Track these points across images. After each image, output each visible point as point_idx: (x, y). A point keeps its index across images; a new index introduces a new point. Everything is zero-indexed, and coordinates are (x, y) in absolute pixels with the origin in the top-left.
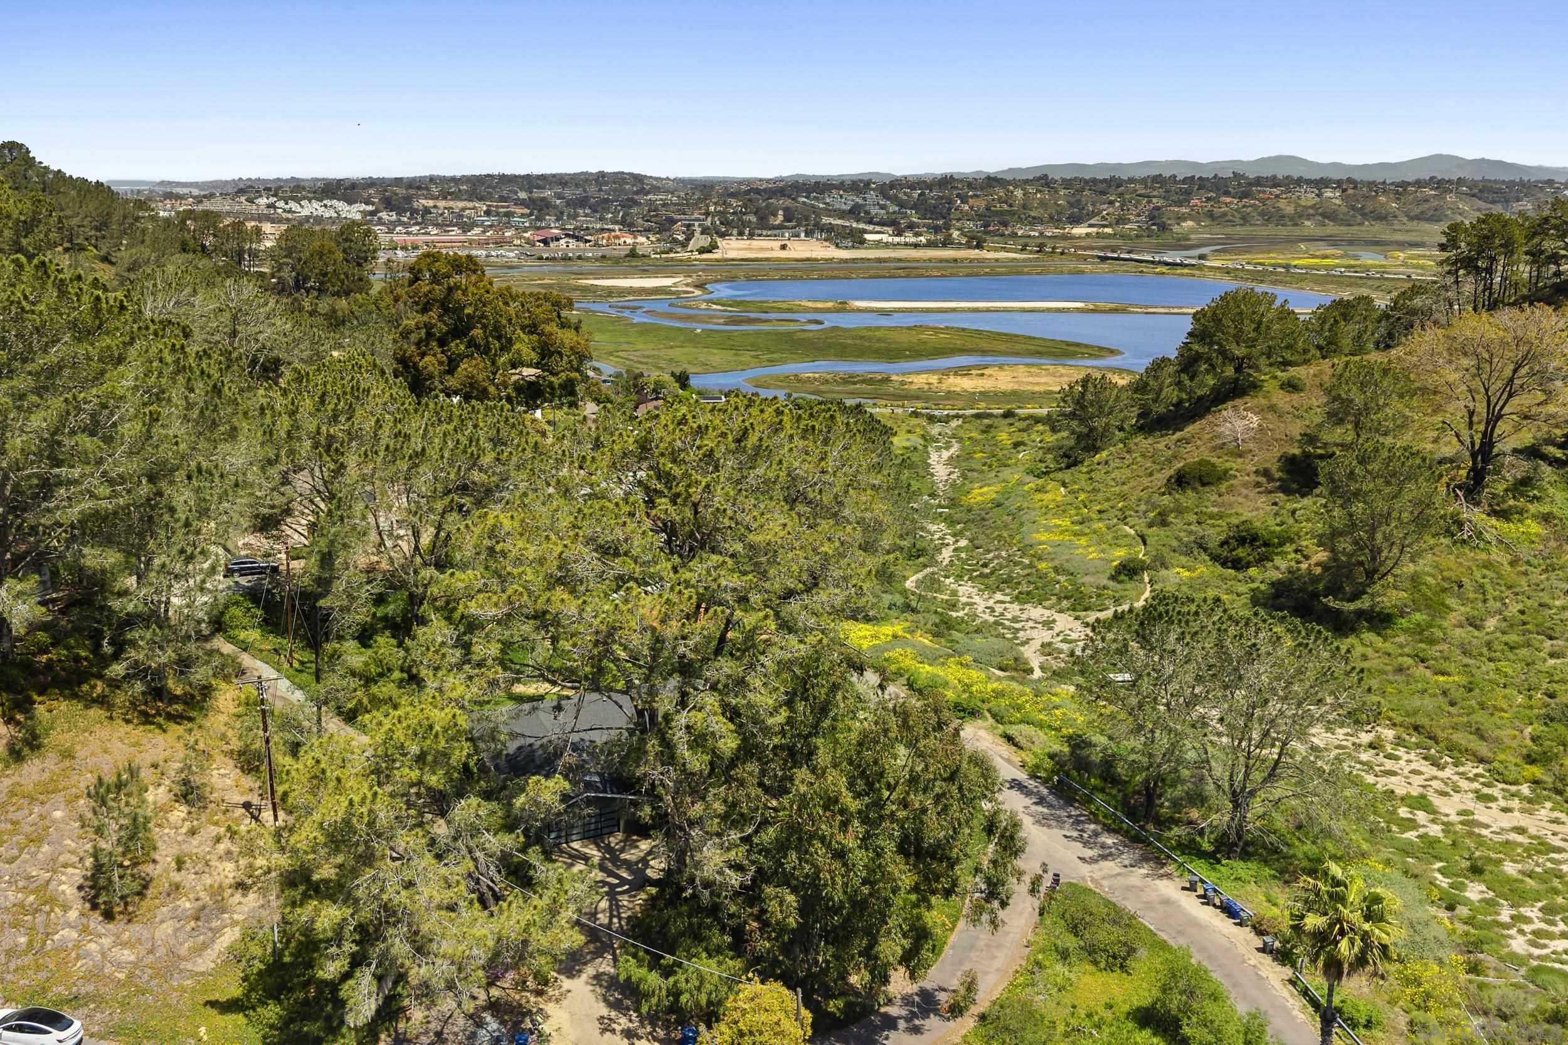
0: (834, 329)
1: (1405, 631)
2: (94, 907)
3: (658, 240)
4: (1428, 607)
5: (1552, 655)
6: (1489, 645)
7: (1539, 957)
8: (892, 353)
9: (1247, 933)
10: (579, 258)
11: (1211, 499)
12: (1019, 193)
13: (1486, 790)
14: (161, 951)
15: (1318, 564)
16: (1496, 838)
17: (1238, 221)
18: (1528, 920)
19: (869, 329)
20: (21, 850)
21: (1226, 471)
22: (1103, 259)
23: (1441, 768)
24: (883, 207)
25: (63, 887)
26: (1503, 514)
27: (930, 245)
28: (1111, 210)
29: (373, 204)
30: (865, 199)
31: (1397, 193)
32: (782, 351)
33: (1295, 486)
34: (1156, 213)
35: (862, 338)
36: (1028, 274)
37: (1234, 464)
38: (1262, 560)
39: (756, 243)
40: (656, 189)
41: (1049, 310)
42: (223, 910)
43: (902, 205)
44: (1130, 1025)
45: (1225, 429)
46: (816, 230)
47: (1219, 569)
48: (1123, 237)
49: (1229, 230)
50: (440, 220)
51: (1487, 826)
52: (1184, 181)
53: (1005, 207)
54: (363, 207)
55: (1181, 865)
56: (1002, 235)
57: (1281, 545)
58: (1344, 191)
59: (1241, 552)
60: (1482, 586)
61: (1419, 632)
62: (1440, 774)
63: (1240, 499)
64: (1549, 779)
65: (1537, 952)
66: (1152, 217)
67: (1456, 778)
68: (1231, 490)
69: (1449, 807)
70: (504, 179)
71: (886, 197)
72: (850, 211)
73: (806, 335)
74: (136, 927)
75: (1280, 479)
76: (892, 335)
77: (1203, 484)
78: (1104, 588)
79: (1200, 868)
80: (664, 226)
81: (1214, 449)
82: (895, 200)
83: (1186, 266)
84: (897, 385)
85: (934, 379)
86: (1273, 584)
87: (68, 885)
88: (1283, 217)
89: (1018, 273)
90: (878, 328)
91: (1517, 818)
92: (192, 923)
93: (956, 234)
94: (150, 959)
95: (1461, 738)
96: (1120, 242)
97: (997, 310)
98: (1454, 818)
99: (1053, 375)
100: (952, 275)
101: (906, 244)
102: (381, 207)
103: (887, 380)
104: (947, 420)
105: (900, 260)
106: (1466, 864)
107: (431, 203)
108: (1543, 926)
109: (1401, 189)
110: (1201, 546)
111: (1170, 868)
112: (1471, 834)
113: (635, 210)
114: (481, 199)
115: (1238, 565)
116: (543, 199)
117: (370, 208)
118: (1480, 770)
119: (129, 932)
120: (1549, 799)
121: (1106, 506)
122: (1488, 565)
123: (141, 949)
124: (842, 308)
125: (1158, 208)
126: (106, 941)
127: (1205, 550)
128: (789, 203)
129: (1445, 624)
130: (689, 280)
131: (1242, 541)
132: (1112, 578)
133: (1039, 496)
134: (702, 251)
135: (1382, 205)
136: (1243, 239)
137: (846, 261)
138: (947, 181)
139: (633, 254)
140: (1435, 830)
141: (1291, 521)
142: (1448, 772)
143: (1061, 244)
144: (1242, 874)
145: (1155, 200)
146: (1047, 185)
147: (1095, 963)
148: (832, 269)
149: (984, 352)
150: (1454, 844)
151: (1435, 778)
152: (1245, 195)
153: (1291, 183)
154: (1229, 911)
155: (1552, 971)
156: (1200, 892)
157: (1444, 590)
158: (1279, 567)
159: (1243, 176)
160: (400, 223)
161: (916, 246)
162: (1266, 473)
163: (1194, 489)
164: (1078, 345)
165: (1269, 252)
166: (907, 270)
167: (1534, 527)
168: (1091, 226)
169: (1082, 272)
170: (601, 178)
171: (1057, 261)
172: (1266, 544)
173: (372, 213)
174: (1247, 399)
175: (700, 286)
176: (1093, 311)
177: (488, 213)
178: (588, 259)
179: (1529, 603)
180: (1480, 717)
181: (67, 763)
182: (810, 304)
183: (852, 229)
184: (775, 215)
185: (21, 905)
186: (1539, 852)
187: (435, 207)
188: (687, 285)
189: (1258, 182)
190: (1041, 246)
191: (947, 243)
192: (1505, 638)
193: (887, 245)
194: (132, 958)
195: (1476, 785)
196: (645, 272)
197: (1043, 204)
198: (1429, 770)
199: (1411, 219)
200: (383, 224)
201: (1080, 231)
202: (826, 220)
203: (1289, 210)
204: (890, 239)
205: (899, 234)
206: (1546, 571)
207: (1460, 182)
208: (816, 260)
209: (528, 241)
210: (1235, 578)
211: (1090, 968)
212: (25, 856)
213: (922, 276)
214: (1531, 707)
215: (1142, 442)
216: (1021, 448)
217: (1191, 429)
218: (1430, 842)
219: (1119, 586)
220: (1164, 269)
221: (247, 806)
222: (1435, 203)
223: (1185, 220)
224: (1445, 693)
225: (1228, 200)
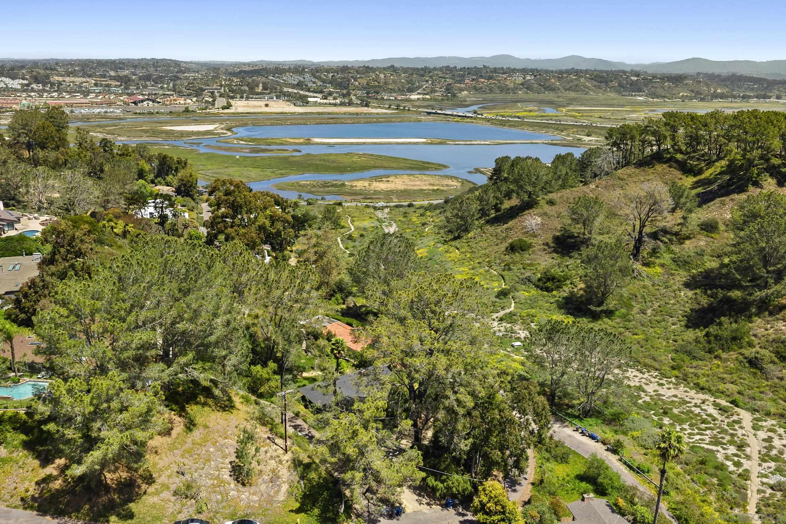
0: (308, 155)
1: (619, 317)
2: (238, 482)
3: (197, 101)
4: (626, 306)
5: (673, 324)
6: (650, 321)
7: (692, 442)
8: (342, 169)
9: (599, 445)
10: (157, 113)
11: (527, 257)
12: (382, 76)
13: (661, 382)
14: (265, 495)
15: (581, 289)
16: (669, 400)
17: (488, 91)
18: (685, 430)
19: (325, 155)
20: (205, 464)
21: (531, 244)
22: (429, 113)
23: (644, 374)
24: (314, 83)
25: (225, 476)
26: (647, 264)
27: (342, 104)
28: (427, 85)
29: (27, 79)
30: (304, 78)
31: (559, 77)
32: (286, 168)
33: (560, 250)
34: (449, 87)
35: (324, 160)
36: (394, 122)
37: (533, 241)
38: (558, 288)
39: (252, 103)
40: (188, 70)
41: (410, 143)
42: (278, 478)
43: (324, 81)
44: (577, 481)
45: (527, 223)
46: (281, 95)
47: (540, 291)
48: (435, 100)
49: (484, 96)
50: (69, 89)
51: (664, 396)
52: (461, 70)
53: (376, 83)
54: (21, 81)
55: (570, 422)
56: (377, 99)
57: (565, 281)
58: (535, 76)
59: (549, 284)
60: (643, 296)
61: (624, 317)
62: (644, 376)
63: (538, 257)
64: (681, 375)
65: (691, 441)
66: (447, 89)
67: (649, 377)
68: (534, 252)
69: (650, 389)
70: (101, 63)
71: (315, 77)
72: (297, 85)
73: (294, 159)
74: (253, 487)
75: (553, 247)
76: (340, 159)
77: (523, 250)
78: (495, 302)
79: (576, 421)
80: (199, 93)
81: (524, 233)
82: (319, 78)
83: (468, 117)
84: (349, 188)
85: (366, 184)
86: (564, 298)
87: (226, 475)
88: (509, 89)
89: (390, 122)
90: (330, 154)
91: (673, 392)
92: (271, 484)
93: (353, 98)
94: (263, 498)
95: (648, 361)
96: (434, 103)
97: (385, 144)
98: (653, 393)
99: (421, 180)
100: (358, 123)
101: (330, 104)
102: (32, 81)
103: (343, 185)
104: (382, 208)
105: (329, 113)
106: (662, 411)
107: (61, 79)
108: (690, 431)
109: (561, 74)
110: (529, 281)
111: (567, 423)
112: (660, 399)
113: (178, 82)
114: (90, 76)
115: (548, 290)
116: (126, 76)
117: (25, 82)
118: (657, 374)
119: (253, 489)
120: (682, 383)
121: (480, 260)
122: (644, 287)
123: (259, 495)
124: (308, 142)
125: (450, 85)
126: (247, 494)
127: (532, 282)
128: (264, 79)
129: (633, 313)
130: (222, 126)
131: (548, 280)
132: (497, 297)
133: (448, 255)
134: (224, 108)
135: (553, 84)
136: (492, 101)
137: (302, 114)
138: (344, 69)
139: (187, 110)
140: (648, 399)
141: (567, 270)
142: (646, 375)
143: (406, 104)
144: (591, 423)
145: (448, 80)
146: (395, 71)
147: (557, 461)
148: (295, 119)
149: (385, 168)
150: (655, 404)
151: (642, 378)
152: (490, 78)
153: (511, 71)
154: (592, 437)
155: (697, 446)
156: (580, 431)
157: (630, 299)
158: (565, 292)
159: (488, 67)
160: (44, 91)
161: (335, 105)
162: (547, 244)
163: (518, 252)
164: (428, 163)
165: (505, 108)
166: (333, 119)
167: (659, 270)
168: (419, 94)
169: (420, 121)
170: (156, 63)
171: (407, 115)
172: (559, 281)
173: (28, 85)
174: (534, 210)
175: (229, 129)
176: (431, 144)
177: (96, 85)
178: (162, 113)
179: (662, 302)
180: (653, 352)
181: (207, 430)
182: (291, 140)
183: (300, 95)
184: (258, 86)
185: (213, 484)
186: (683, 404)
187: (64, 81)
188: (222, 129)
189: (495, 70)
190: (398, 106)
191: (350, 104)
192: (656, 318)
193: (320, 104)
194: (257, 499)
195: (657, 380)
196: (197, 122)
197: (394, 82)
198: (640, 375)
199: (566, 90)
200: (35, 91)
201: (414, 97)
202: (285, 89)
203: (511, 86)
204: (322, 101)
205: (326, 98)
206: (665, 288)
207: (586, 71)
208: (286, 113)
209: (125, 103)
210: (548, 296)
211: (556, 463)
212: (207, 467)
213: (342, 123)
214: (669, 347)
215: (490, 229)
216: (426, 226)
217: (511, 223)
218: (648, 404)
219: (501, 301)
220: (458, 119)
221: (269, 438)
222: (576, 83)
223: (463, 91)
224: (638, 343)
225: (483, 80)
